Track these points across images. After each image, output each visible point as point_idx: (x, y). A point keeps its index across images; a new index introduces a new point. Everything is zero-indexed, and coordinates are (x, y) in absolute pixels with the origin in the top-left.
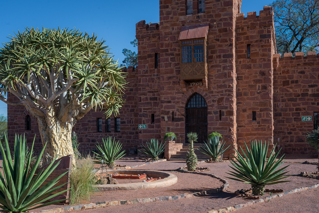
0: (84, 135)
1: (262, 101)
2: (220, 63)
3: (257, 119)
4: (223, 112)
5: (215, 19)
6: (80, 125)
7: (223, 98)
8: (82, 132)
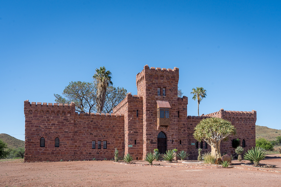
0: (84, 150)
1: (184, 136)
2: (173, 119)
3: (182, 144)
4: (174, 140)
5: (170, 99)
6: (81, 144)
7: (174, 134)
8: (83, 148)
